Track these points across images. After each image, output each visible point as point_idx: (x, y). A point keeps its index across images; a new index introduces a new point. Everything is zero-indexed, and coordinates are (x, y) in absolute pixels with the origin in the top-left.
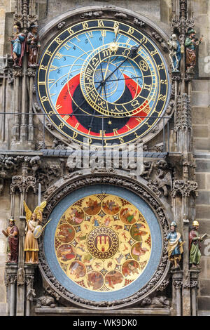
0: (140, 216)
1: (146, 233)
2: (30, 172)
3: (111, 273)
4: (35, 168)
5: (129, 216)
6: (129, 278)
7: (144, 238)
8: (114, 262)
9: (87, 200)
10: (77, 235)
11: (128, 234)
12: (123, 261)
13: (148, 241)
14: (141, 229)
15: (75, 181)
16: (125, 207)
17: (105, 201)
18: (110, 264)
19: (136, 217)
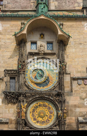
0: (32, 108)
1: (36, 105)
2: (23, 96)
3: (48, 109)
4: (24, 95)
5: (33, 110)
6: (47, 105)
7: (37, 105)
8: (45, 109)
9: (34, 121)
10: (43, 120)
11: (38, 109)
12: (44, 108)
13: (37, 104)
14: (35, 106)
15: (34, 99)
16: (31, 112)
17: (32, 117)
18: (46, 110)
19: (33, 109)
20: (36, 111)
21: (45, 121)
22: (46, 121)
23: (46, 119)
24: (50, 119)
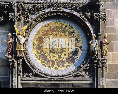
1: (66, 26)
13: (70, 28)
17: (41, 33)
18: (68, 50)
19: (57, 25)
20: (56, 34)
21: (49, 59)
22: (49, 61)
23: (54, 59)
24: (58, 66)
